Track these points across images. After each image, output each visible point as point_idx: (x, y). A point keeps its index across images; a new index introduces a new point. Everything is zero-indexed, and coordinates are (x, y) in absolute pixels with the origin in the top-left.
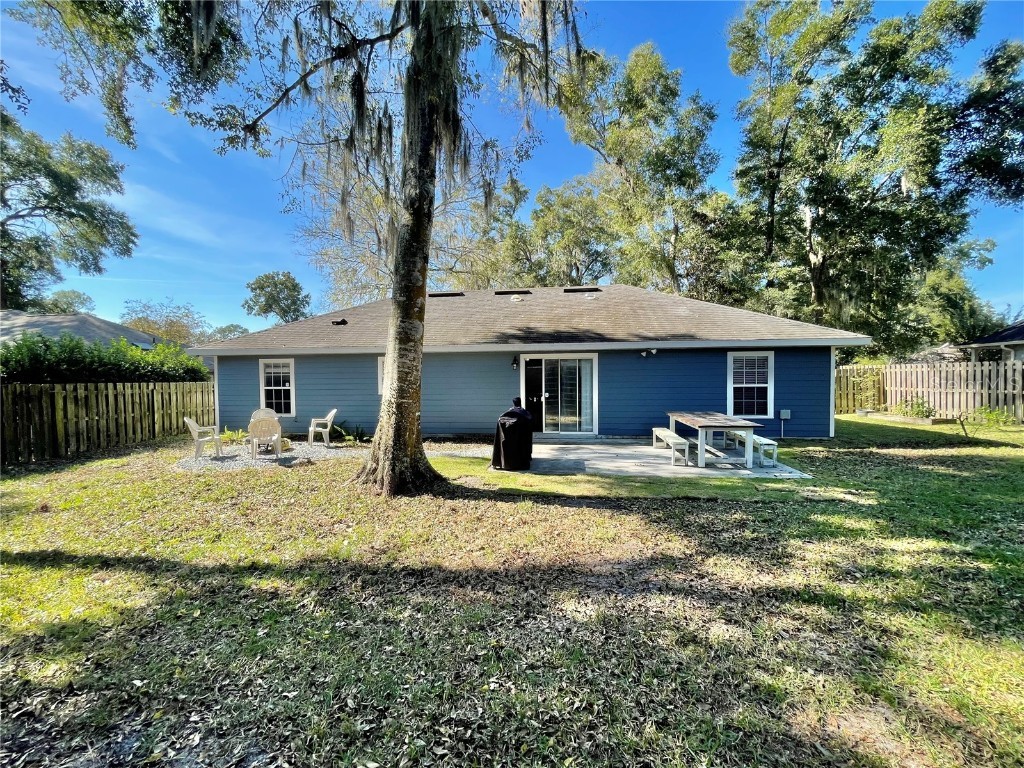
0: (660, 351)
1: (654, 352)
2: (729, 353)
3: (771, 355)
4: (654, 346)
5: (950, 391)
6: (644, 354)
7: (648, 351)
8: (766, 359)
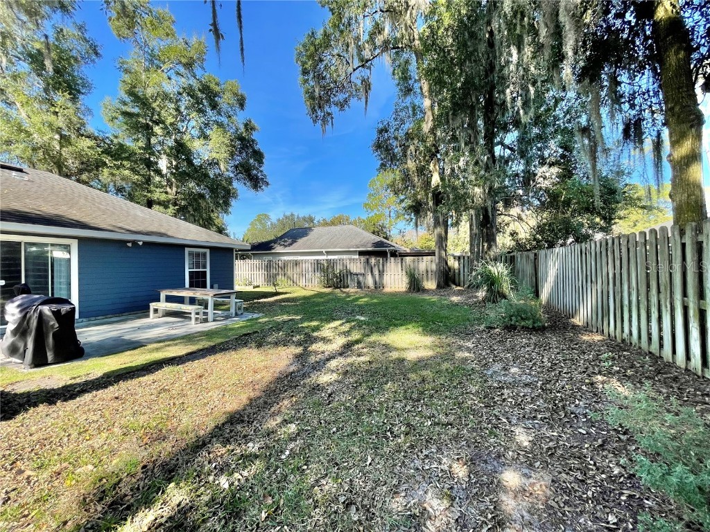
0: (145, 243)
1: (141, 243)
2: (186, 248)
3: (208, 251)
4: (142, 239)
5: (252, 273)
6: (130, 245)
7: (134, 243)
8: (204, 255)
